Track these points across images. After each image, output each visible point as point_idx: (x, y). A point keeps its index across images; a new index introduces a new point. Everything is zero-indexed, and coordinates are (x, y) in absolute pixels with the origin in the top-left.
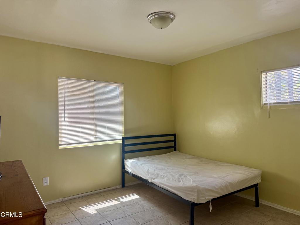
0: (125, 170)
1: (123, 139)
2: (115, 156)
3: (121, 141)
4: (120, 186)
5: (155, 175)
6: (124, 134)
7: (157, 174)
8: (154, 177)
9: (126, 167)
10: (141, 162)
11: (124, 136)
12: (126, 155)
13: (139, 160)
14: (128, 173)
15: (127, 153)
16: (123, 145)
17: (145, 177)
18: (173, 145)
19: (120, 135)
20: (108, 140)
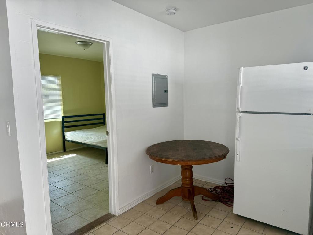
0: (66, 139)
1: (63, 118)
2: (57, 131)
3: (61, 120)
4: (63, 151)
5: (86, 138)
6: (63, 114)
7: (88, 137)
8: (86, 139)
9: (66, 137)
10: (77, 133)
11: (63, 116)
12: (65, 129)
13: (76, 132)
14: (68, 141)
15: (66, 128)
16: (63, 122)
17: (80, 140)
18: (103, 117)
19: (60, 115)
20: (51, 119)
